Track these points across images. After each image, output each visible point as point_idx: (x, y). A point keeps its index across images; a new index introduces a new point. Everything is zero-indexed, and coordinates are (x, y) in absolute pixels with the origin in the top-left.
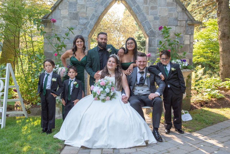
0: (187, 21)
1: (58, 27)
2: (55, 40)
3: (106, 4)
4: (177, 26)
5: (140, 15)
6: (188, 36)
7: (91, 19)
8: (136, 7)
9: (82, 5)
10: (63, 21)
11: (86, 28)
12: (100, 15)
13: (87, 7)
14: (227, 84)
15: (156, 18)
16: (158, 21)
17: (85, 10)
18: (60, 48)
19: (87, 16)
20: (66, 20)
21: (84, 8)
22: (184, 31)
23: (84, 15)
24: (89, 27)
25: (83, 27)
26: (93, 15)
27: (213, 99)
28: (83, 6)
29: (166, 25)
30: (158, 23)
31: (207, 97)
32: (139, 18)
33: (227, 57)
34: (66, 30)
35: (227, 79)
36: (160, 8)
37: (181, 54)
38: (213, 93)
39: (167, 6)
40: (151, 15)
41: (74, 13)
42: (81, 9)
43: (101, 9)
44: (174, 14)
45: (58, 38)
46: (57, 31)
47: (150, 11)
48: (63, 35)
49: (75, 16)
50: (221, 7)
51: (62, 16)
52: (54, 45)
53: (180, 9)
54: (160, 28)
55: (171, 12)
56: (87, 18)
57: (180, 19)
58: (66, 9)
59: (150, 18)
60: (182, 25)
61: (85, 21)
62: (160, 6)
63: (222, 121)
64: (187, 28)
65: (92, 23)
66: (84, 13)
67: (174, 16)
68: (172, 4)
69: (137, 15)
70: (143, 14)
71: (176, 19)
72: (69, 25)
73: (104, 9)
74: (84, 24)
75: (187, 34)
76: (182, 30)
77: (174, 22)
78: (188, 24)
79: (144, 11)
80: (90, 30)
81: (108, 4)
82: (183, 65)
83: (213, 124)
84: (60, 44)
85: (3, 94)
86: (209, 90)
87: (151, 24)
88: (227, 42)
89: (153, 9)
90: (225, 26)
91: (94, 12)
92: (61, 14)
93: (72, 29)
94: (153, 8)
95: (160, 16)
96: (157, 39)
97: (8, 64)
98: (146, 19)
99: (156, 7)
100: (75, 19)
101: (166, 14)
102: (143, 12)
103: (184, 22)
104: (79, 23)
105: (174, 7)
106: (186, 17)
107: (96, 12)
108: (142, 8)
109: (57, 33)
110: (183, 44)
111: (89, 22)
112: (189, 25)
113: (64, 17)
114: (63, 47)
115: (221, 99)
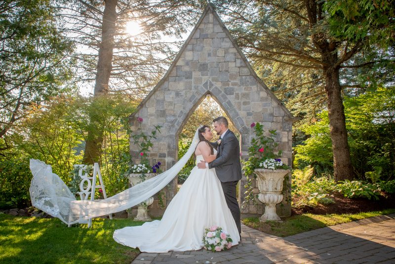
0: (283, 117)
1: (145, 125)
2: (141, 139)
3: (195, 101)
4: (273, 122)
5: (231, 111)
6: (286, 133)
7: (179, 116)
8: (227, 103)
9: (169, 102)
10: (150, 119)
11: (173, 126)
12: (188, 112)
13: (175, 104)
14: (341, 188)
15: (249, 114)
16: (251, 117)
17: (172, 107)
18: (146, 147)
19: (175, 113)
20: (153, 117)
21: (172, 105)
22: (281, 128)
23: (172, 112)
24: (177, 124)
25: (170, 124)
26: (182, 112)
27: (321, 205)
28: (171, 103)
29: (260, 121)
30: (251, 119)
31: (312, 202)
32: (230, 114)
33: (341, 155)
34: (153, 128)
35: (340, 182)
36: (253, 103)
37: (276, 153)
38: (319, 197)
39: (261, 101)
40: (243, 110)
41: (161, 111)
42: (169, 106)
43: (190, 105)
44: (270, 110)
45: (145, 137)
46: (144, 129)
47: (242, 107)
48: (150, 134)
49: (163, 114)
50: (332, 97)
51: (149, 114)
52: (140, 144)
53: (275, 104)
54: (253, 125)
55: (266, 107)
56: (174, 116)
57: (276, 114)
58: (153, 106)
59: (242, 114)
60: (278, 121)
61: (172, 118)
62: (253, 101)
63: (322, 227)
64: (284, 125)
65: (180, 120)
66: (172, 110)
67: (269, 111)
68: (266, 99)
69: (228, 111)
70: (235, 110)
71: (272, 115)
72: (156, 123)
73: (192, 106)
74: (172, 122)
75: (285, 131)
76: (279, 126)
77: (270, 118)
78: (285, 120)
79: (236, 107)
80: (178, 128)
81: (197, 101)
82: (277, 165)
83: (310, 229)
84: (146, 143)
85: (91, 194)
86: (316, 194)
87: (244, 120)
88: (341, 137)
89: (245, 105)
90: (337, 119)
91: (182, 109)
92: (148, 112)
93: (159, 127)
94: (245, 103)
95: (253, 111)
96: (250, 137)
97: (95, 163)
98: (238, 115)
99: (249, 102)
100: (163, 117)
101: (260, 109)
102: (234, 108)
103: (281, 118)
104: (166, 121)
105: (269, 101)
106: (282, 112)
107: (184, 108)
108: (233, 104)
109: (143, 131)
110: (281, 142)
111: (177, 119)
112: (287, 121)
113: (151, 115)
114: (149, 146)
115: (330, 204)
